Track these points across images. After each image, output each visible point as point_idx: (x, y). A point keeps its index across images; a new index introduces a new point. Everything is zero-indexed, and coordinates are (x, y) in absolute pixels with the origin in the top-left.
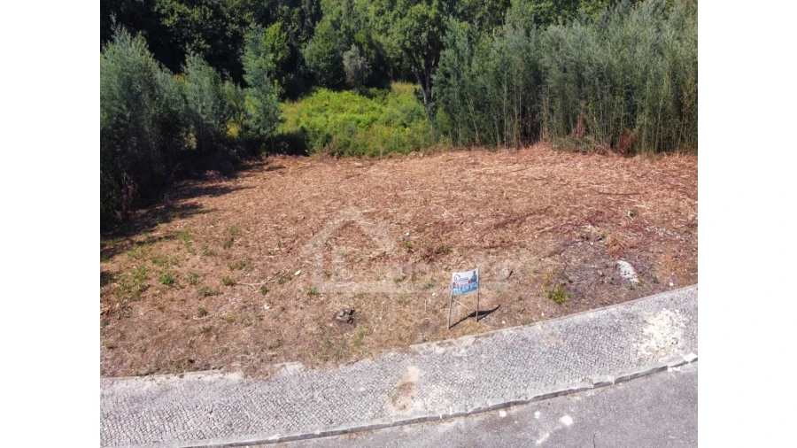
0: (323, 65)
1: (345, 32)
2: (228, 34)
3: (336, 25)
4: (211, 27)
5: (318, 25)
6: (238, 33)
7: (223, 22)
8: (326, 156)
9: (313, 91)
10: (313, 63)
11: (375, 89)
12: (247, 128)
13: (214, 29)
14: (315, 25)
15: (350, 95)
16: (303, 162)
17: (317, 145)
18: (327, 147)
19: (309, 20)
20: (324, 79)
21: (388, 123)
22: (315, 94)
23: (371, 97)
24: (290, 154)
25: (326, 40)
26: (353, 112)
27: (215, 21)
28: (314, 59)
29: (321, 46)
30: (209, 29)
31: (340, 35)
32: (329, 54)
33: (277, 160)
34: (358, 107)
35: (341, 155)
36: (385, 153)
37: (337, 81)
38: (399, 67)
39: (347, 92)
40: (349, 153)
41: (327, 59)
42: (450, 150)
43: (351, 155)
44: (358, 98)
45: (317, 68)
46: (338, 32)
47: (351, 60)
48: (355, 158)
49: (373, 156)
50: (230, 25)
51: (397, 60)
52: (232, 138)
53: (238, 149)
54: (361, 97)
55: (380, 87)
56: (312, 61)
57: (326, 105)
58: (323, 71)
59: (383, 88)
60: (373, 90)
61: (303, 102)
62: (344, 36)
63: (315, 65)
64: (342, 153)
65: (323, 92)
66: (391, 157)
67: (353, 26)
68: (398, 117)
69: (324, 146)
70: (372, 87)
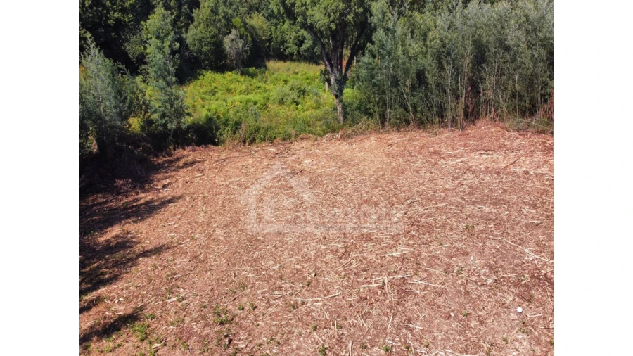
0: (205, 49)
1: (223, 17)
2: (110, 22)
3: (214, 11)
4: (91, 15)
5: (196, 12)
6: (120, 20)
7: (103, 10)
8: (237, 144)
9: (200, 75)
10: (196, 48)
11: (254, 68)
12: (149, 122)
13: (93, 17)
14: (192, 12)
15: (234, 76)
16: (216, 153)
17: (226, 133)
18: (237, 135)
19: (186, 7)
20: (207, 62)
21: (281, 102)
22: (201, 77)
23: (252, 76)
24: (199, 144)
25: (208, 25)
26: (241, 93)
27: (94, 8)
28: (197, 44)
29: (203, 31)
30: (89, 17)
31: (220, 20)
32: (212, 38)
33: (188, 153)
34: (244, 87)
35: (253, 141)
36: (297, 136)
37: (220, 63)
38: (269, 47)
39: (230, 73)
40: (261, 139)
41: (210, 43)
42: (377, 131)
43: (263, 140)
44: (242, 78)
45: (200, 52)
46: (217, 17)
47: (232, 44)
48: (268, 143)
49: (284, 139)
50: (112, 13)
51: (267, 41)
52: (134, 135)
53: (143, 146)
54: (244, 77)
55: (258, 66)
56: (195, 45)
57: (215, 88)
58: (205, 55)
59: (260, 67)
60: (252, 70)
61: (192, 86)
62: (223, 21)
63: (198, 49)
64: (254, 139)
65: (209, 75)
66: (302, 139)
67: (230, 11)
68: (288, 95)
69: (234, 133)
70: (250, 66)
